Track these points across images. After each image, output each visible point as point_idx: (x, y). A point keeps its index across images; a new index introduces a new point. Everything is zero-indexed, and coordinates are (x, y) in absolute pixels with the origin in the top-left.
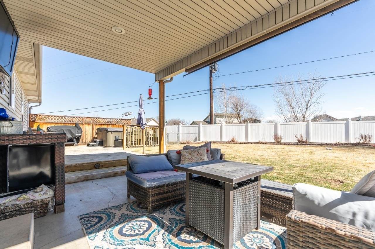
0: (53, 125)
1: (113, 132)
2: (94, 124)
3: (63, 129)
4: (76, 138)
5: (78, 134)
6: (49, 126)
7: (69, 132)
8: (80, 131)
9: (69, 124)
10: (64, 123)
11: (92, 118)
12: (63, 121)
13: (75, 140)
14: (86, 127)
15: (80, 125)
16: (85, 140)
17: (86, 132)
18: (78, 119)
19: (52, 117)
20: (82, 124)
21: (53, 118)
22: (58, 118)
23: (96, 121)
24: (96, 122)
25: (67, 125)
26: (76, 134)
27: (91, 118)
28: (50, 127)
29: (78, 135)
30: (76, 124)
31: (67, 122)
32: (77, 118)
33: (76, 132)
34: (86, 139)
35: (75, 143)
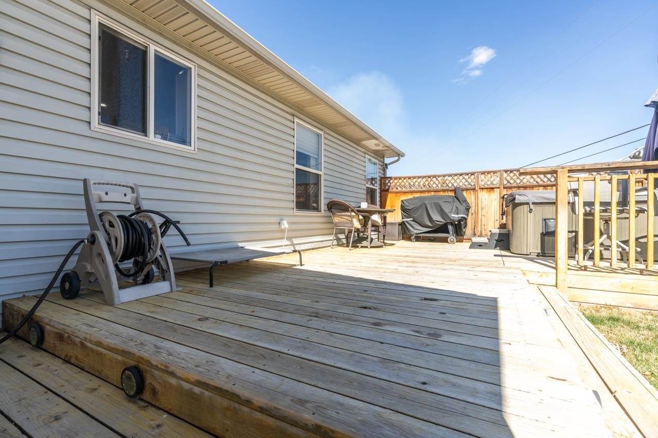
0: (410, 196)
1: (533, 203)
2: (504, 188)
3: (425, 203)
4: (452, 224)
5: (458, 214)
6: (404, 198)
7: (437, 210)
8: (462, 208)
9: (444, 191)
10: (436, 191)
11: (499, 171)
12: (434, 186)
13: (450, 227)
14: (484, 196)
15: (464, 193)
16: (479, 229)
17: (482, 209)
18: (464, 178)
19: (414, 180)
20: (474, 189)
21: (416, 181)
22: (424, 180)
23: (509, 178)
24: (509, 182)
25: (442, 194)
26: (452, 215)
27: (495, 172)
28: (405, 200)
29: (457, 216)
30: (455, 191)
31: (442, 188)
32: (461, 177)
33: (454, 210)
34: (483, 227)
35: (451, 237)
